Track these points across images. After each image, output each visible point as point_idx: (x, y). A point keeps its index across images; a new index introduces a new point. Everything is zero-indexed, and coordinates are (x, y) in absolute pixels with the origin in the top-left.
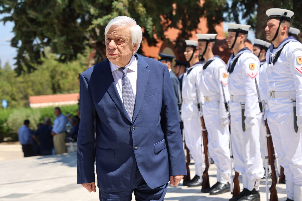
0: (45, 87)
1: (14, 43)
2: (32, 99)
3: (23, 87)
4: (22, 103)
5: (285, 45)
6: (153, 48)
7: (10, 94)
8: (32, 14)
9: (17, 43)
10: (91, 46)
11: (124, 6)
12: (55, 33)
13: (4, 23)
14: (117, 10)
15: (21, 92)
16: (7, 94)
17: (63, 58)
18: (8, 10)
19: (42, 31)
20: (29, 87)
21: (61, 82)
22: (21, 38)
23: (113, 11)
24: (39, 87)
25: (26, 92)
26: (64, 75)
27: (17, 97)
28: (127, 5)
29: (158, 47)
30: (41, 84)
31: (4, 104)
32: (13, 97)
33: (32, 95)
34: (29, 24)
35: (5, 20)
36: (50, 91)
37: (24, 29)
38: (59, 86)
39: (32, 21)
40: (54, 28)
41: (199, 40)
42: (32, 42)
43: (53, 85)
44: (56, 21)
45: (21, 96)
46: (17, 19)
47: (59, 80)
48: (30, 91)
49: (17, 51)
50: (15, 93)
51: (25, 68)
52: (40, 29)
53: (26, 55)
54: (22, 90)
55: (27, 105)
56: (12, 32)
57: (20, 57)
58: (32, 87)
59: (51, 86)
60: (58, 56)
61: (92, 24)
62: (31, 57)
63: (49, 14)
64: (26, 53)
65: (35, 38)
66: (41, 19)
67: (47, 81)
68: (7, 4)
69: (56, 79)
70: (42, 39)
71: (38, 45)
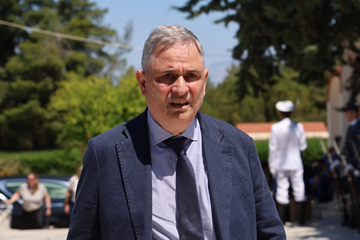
0: (256, 111)
1: (237, 53)
8: (270, 11)
9: (241, 53)
13: (226, 25)
15: (225, 117)
20: (235, 110)
22: (248, 48)
24: (248, 111)
34: (263, 26)
35: (227, 20)
37: (255, 33)
39: (267, 21)
42: (263, 52)
43: (267, 109)
44: (303, 22)
48: (236, 116)
49: (240, 65)
51: (250, 89)
53: (253, 71)
54: (226, 113)
56: (234, 37)
58: (239, 110)
59: (264, 110)
62: (260, 74)
63: (295, 11)
65: (268, 47)
66: (281, 19)
67: (259, 103)
69: (271, 102)
70: (278, 49)
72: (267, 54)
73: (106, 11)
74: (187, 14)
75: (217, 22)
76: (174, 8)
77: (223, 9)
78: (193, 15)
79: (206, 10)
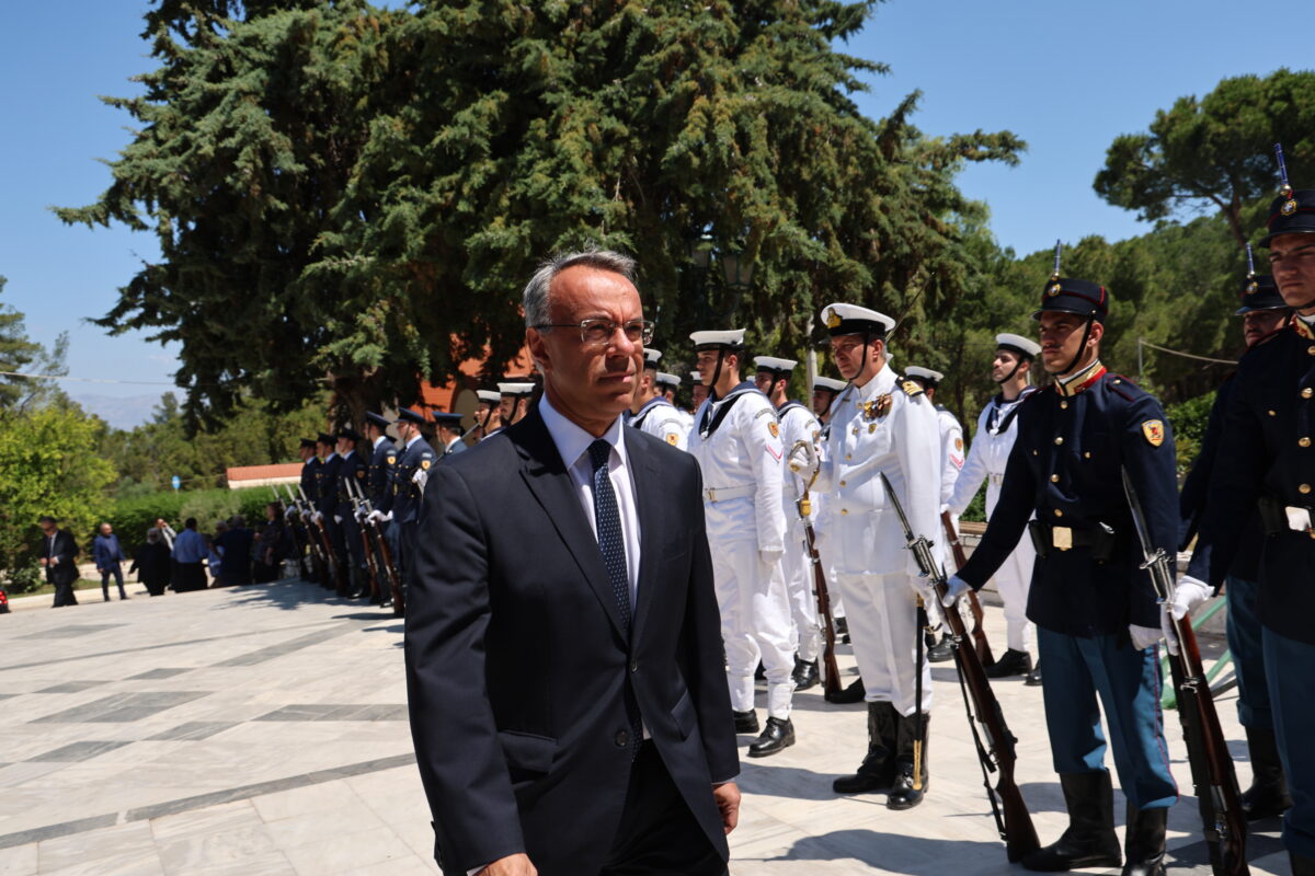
0: (257, 449)
1: (182, 378)
2: (231, 471)
3: (216, 449)
4: (213, 478)
5: (649, 411)
6: (438, 390)
7: (191, 461)
8: (215, 328)
9: (190, 379)
10: (328, 386)
11: (378, 322)
12: (260, 363)
13: (163, 343)
14: (366, 330)
15: (212, 459)
16: (186, 463)
17: (275, 406)
18: (172, 320)
19: (234, 358)
20: (227, 450)
21: (287, 441)
22: (195, 371)
23: (357, 331)
24: (246, 449)
25: (220, 459)
26: (292, 428)
27: (203, 469)
28: (383, 322)
29: (449, 388)
30: (250, 444)
31: (176, 482)
32: (196, 466)
33: (231, 465)
34: (210, 345)
35: (165, 337)
36: (265, 456)
37: (201, 354)
38: (283, 447)
39: (216, 339)
40: (257, 353)
41: (504, 394)
42: (217, 377)
43: (272, 446)
44: (260, 341)
45: (211, 465)
46: (188, 335)
47: (283, 437)
48: (228, 457)
49: (188, 393)
50: (201, 461)
51: (203, 425)
52: (231, 355)
53: (206, 401)
54: (214, 454)
55: (222, 484)
56: (178, 358)
57: (193, 403)
58: (233, 449)
59: (268, 448)
60: (266, 403)
61: (318, 354)
62: (214, 404)
63: (248, 328)
64: (206, 397)
65: (222, 371)
66: (231, 336)
67: (260, 439)
68: (169, 309)
69: (277, 436)
70: (235, 373)
71: (228, 382)
72: (223, 378)
73: (19, 316)
74: (109, 329)
75: (149, 340)
76: (89, 320)
77: (159, 323)
78: (117, 330)
79: (137, 323)
